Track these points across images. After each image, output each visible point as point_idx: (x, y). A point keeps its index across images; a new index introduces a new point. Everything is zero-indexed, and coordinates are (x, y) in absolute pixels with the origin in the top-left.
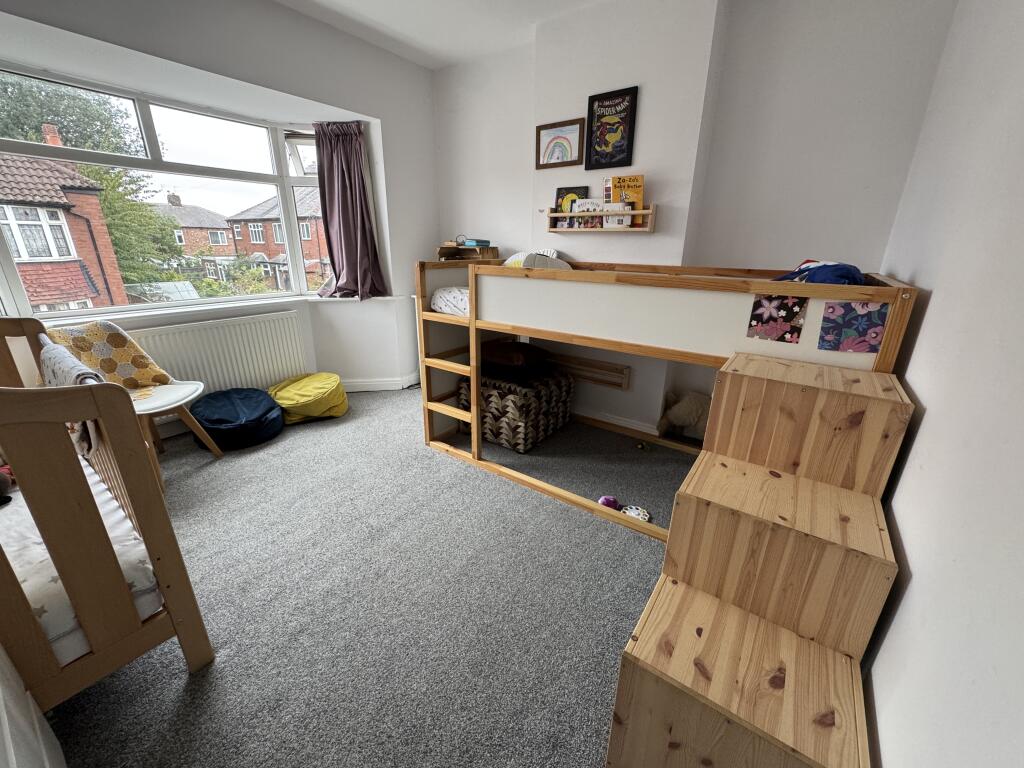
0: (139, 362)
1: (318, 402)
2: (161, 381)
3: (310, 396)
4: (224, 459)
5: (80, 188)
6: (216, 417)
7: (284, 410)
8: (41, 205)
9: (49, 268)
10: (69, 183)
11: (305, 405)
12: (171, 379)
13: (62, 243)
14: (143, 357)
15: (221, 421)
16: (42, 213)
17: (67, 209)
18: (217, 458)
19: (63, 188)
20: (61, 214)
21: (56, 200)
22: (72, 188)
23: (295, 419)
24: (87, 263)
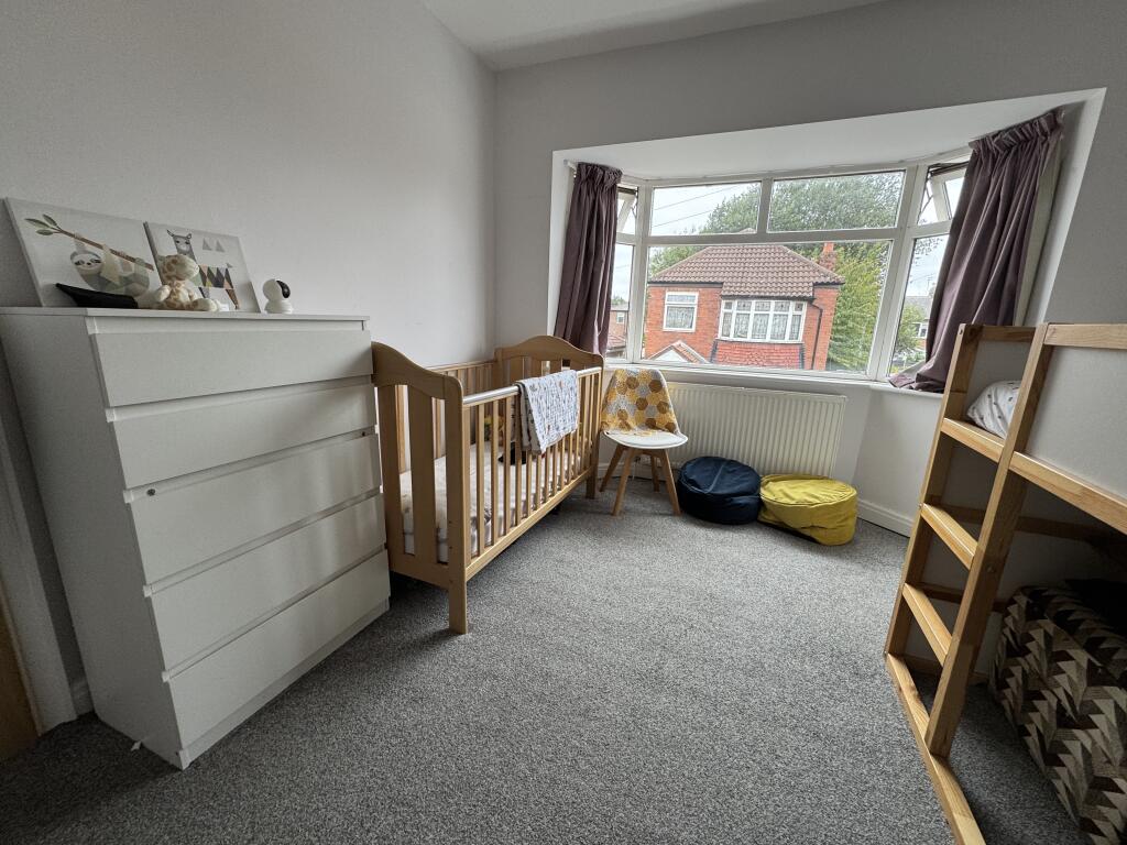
0: (663, 407)
1: (798, 510)
2: (670, 428)
3: (793, 499)
4: (676, 518)
5: (828, 284)
6: (694, 477)
7: (761, 504)
8: (794, 299)
9: (777, 348)
10: (823, 280)
11: (782, 508)
12: (678, 429)
13: (796, 329)
14: (666, 404)
15: (694, 483)
16: (792, 304)
17: (810, 301)
18: (674, 514)
19: (816, 284)
20: (805, 305)
21: (805, 294)
22: (823, 284)
23: (769, 518)
24: (806, 347)
